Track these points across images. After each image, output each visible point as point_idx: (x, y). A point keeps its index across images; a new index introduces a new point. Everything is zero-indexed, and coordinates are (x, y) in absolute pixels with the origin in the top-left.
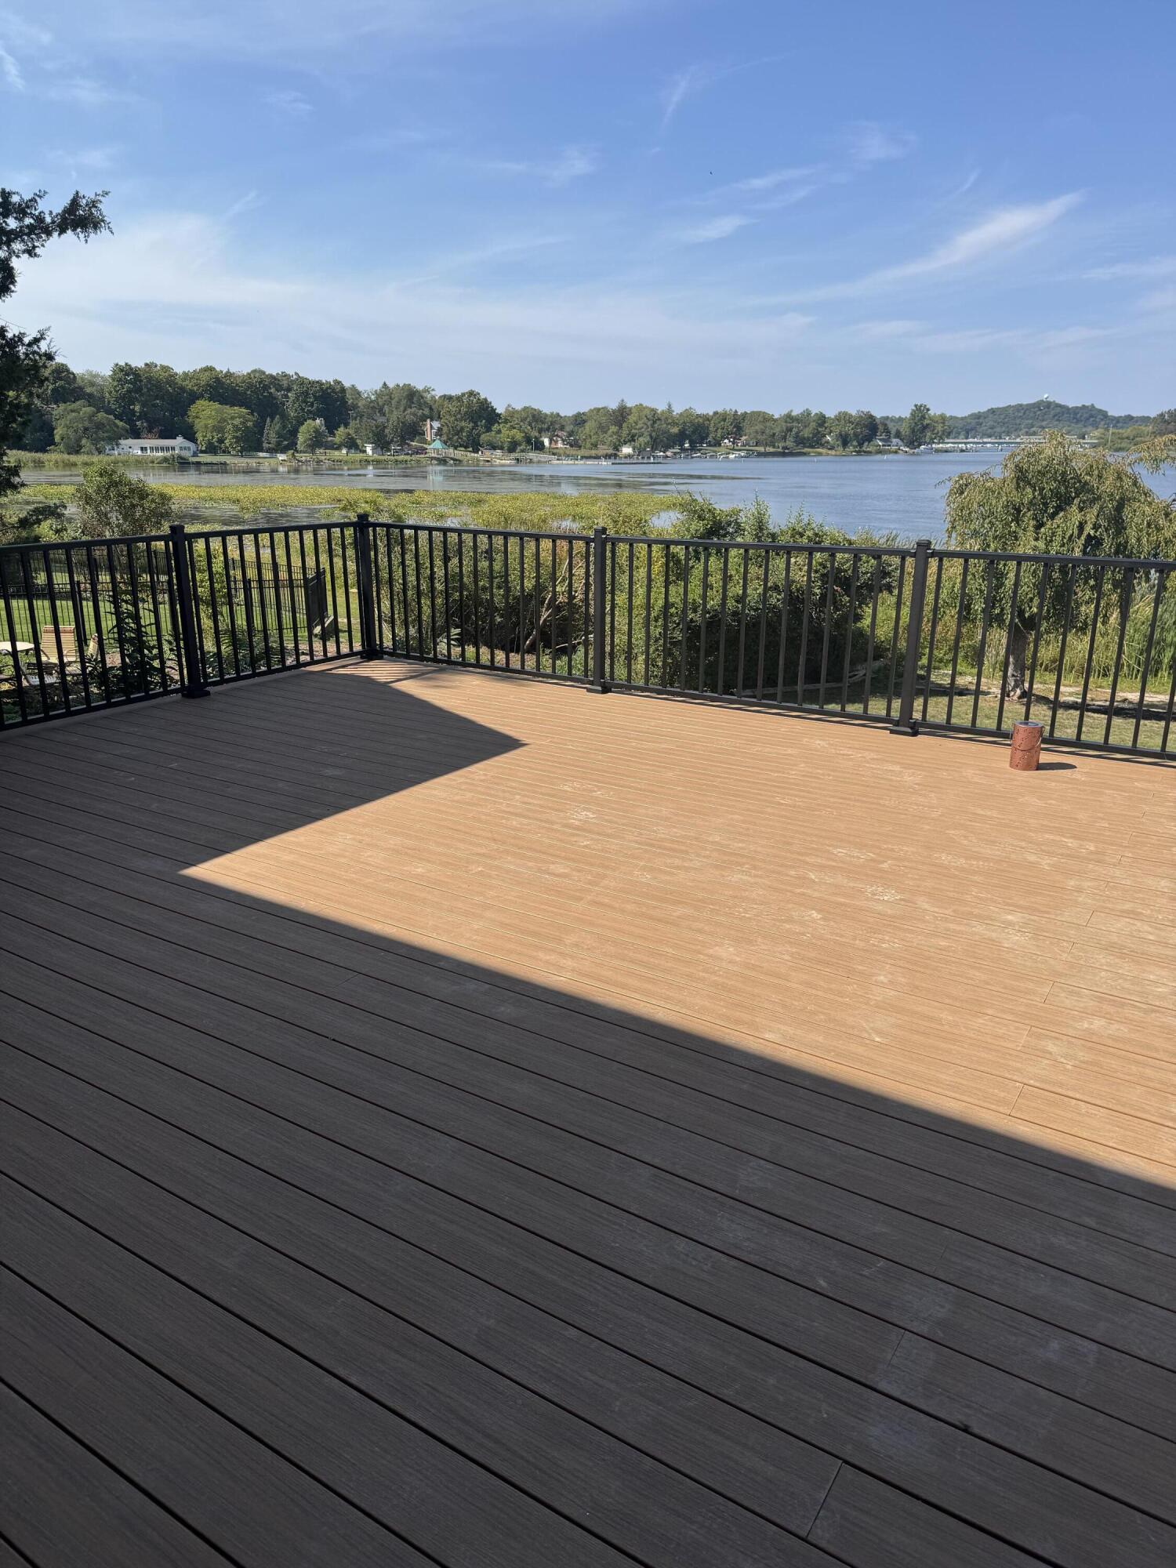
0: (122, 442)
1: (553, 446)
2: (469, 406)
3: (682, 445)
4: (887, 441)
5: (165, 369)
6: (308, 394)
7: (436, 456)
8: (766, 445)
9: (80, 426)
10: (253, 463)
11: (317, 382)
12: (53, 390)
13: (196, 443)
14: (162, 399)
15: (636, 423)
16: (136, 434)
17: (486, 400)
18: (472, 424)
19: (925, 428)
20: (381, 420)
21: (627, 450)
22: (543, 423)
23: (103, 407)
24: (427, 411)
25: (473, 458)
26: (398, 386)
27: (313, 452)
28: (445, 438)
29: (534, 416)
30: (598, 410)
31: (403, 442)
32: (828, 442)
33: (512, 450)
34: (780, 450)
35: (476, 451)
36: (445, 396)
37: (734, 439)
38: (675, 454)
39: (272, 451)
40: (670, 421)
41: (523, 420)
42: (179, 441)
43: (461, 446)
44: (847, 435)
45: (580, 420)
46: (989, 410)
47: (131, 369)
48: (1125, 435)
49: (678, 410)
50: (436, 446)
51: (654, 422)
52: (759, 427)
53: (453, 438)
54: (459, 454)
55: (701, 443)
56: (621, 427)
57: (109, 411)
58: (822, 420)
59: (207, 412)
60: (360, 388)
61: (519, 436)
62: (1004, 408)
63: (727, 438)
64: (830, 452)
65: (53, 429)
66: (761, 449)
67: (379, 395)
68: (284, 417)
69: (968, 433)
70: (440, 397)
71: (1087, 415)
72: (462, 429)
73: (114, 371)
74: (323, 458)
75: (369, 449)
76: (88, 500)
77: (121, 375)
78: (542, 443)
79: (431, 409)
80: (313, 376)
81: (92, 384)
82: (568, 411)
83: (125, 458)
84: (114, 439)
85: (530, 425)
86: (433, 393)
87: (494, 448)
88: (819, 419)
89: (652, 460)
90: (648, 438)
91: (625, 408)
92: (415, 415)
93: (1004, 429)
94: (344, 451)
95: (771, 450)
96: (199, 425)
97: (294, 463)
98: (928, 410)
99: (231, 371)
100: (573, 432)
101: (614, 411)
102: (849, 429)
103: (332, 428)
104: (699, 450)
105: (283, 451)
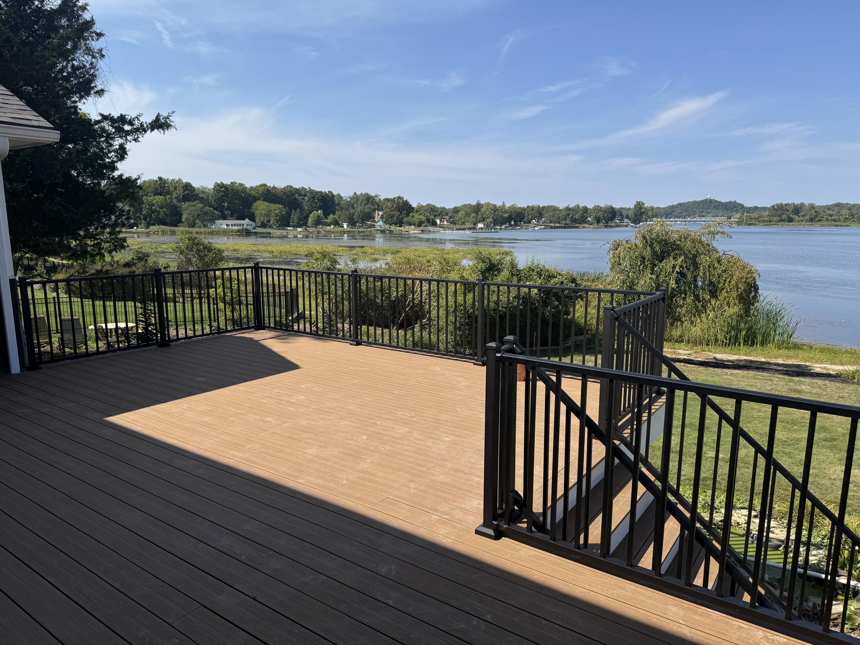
0: (217, 221)
1: (442, 223)
2: (398, 204)
3: (510, 223)
4: (622, 220)
5: (241, 185)
6: (315, 198)
7: (379, 229)
8: (555, 223)
9: (196, 213)
10: (284, 232)
11: (320, 192)
12: (183, 196)
13: (255, 222)
14: (239, 200)
15: (485, 212)
16: (225, 218)
17: (407, 200)
18: (399, 213)
19: (642, 213)
20: (353, 211)
21: (480, 225)
22: (437, 212)
23: (208, 204)
24: (376, 207)
25: (399, 230)
26: (362, 194)
27: (316, 227)
28: (385, 220)
29: (432, 209)
30: (466, 205)
31: (363, 221)
32: (589, 221)
33: (420, 225)
34: (563, 225)
35: (401, 226)
36: (386, 199)
37: (538, 219)
38: (506, 227)
39: (295, 226)
40: (503, 211)
41: (426, 211)
42: (247, 221)
43: (393, 224)
44: (599, 217)
45: (456, 210)
46: (678, 204)
47: (223, 185)
48: (753, 217)
49: (508, 205)
50: (380, 224)
51: (495, 211)
52: (551, 214)
53: (388, 220)
54: (393, 228)
55: (520, 222)
56: (477, 214)
57: (211, 206)
58: (586, 209)
59: (262, 207)
60: (342, 195)
61: (423, 218)
62: (686, 203)
63: (534, 219)
64: (590, 226)
65: (182, 215)
66: (553, 225)
67: (352, 198)
68: (302, 209)
69: (667, 216)
70: (384, 199)
71: (733, 206)
72: (394, 215)
73: (215, 186)
74: (321, 230)
75: (345, 225)
76: (182, 252)
77: (218, 188)
78: (436, 222)
79: (378, 205)
80: (317, 189)
81: (203, 192)
82: (449, 205)
83: (218, 230)
84: (213, 220)
85: (430, 213)
86: (380, 197)
87: (411, 225)
88: (584, 209)
89: (493, 230)
90: (492, 219)
91: (480, 204)
92: (370, 208)
93: (687, 214)
94: (332, 227)
95: (558, 225)
96: (257, 213)
97: (306, 233)
98: (644, 204)
99: (276, 186)
100: (452, 216)
101: (474, 206)
102: (600, 214)
103: (326, 215)
104: (519, 225)
105: (300, 227)
